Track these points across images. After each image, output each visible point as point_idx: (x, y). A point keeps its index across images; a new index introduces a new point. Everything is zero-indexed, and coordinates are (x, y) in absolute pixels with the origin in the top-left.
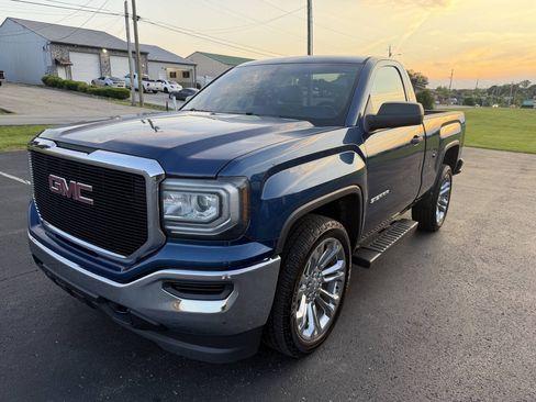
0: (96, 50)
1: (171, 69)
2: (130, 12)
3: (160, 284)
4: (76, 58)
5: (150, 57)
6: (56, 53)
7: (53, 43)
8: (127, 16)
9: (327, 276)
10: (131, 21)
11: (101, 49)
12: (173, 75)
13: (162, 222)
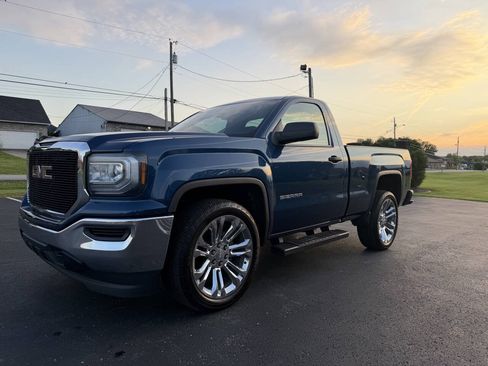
0: (142, 127)
2: (169, 96)
3: (82, 228)
7: (109, 122)
8: (166, 100)
9: (234, 250)
10: (169, 103)
11: (146, 126)
13: (88, 185)
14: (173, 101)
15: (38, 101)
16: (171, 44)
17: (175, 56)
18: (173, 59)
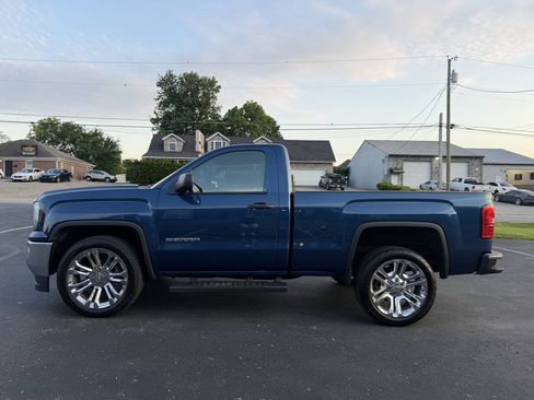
0: (429, 158)
1: (513, 172)
4: (408, 167)
5: (485, 161)
6: (392, 164)
7: (390, 156)
8: (441, 126)
11: (434, 157)
12: (519, 177)
14: (450, 126)
15: (328, 142)
16: (449, 61)
17: (454, 74)
18: (452, 78)
